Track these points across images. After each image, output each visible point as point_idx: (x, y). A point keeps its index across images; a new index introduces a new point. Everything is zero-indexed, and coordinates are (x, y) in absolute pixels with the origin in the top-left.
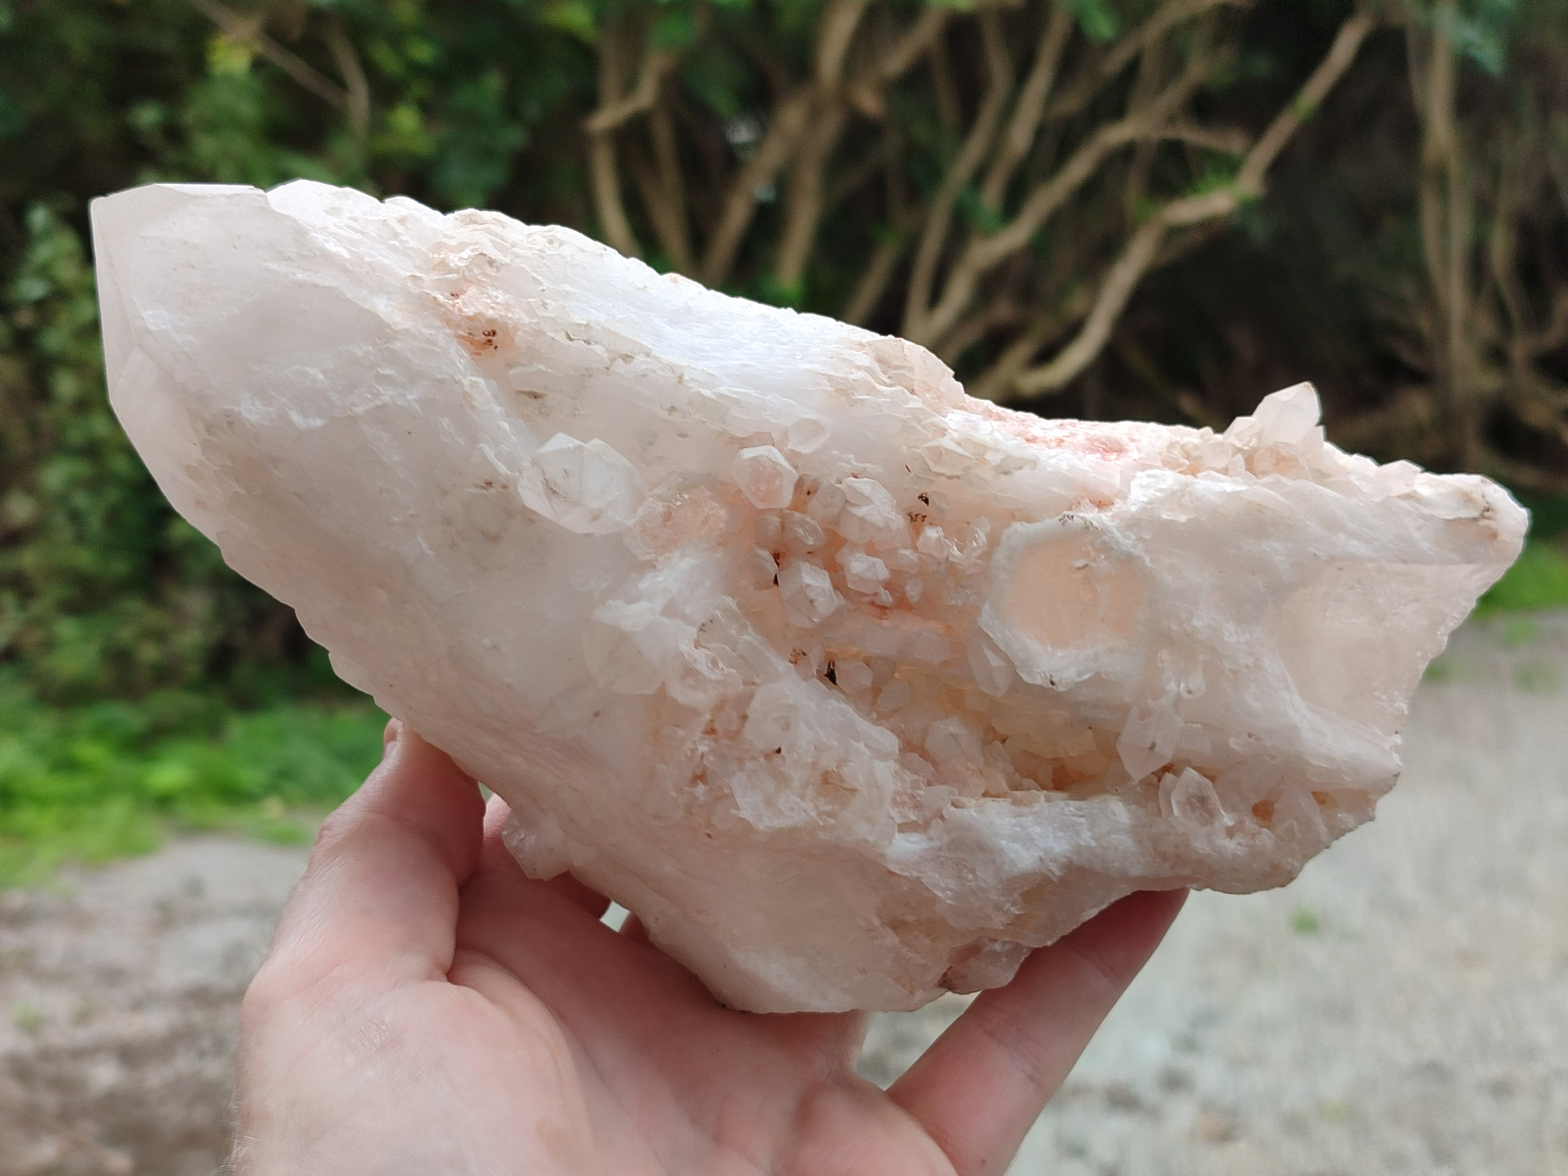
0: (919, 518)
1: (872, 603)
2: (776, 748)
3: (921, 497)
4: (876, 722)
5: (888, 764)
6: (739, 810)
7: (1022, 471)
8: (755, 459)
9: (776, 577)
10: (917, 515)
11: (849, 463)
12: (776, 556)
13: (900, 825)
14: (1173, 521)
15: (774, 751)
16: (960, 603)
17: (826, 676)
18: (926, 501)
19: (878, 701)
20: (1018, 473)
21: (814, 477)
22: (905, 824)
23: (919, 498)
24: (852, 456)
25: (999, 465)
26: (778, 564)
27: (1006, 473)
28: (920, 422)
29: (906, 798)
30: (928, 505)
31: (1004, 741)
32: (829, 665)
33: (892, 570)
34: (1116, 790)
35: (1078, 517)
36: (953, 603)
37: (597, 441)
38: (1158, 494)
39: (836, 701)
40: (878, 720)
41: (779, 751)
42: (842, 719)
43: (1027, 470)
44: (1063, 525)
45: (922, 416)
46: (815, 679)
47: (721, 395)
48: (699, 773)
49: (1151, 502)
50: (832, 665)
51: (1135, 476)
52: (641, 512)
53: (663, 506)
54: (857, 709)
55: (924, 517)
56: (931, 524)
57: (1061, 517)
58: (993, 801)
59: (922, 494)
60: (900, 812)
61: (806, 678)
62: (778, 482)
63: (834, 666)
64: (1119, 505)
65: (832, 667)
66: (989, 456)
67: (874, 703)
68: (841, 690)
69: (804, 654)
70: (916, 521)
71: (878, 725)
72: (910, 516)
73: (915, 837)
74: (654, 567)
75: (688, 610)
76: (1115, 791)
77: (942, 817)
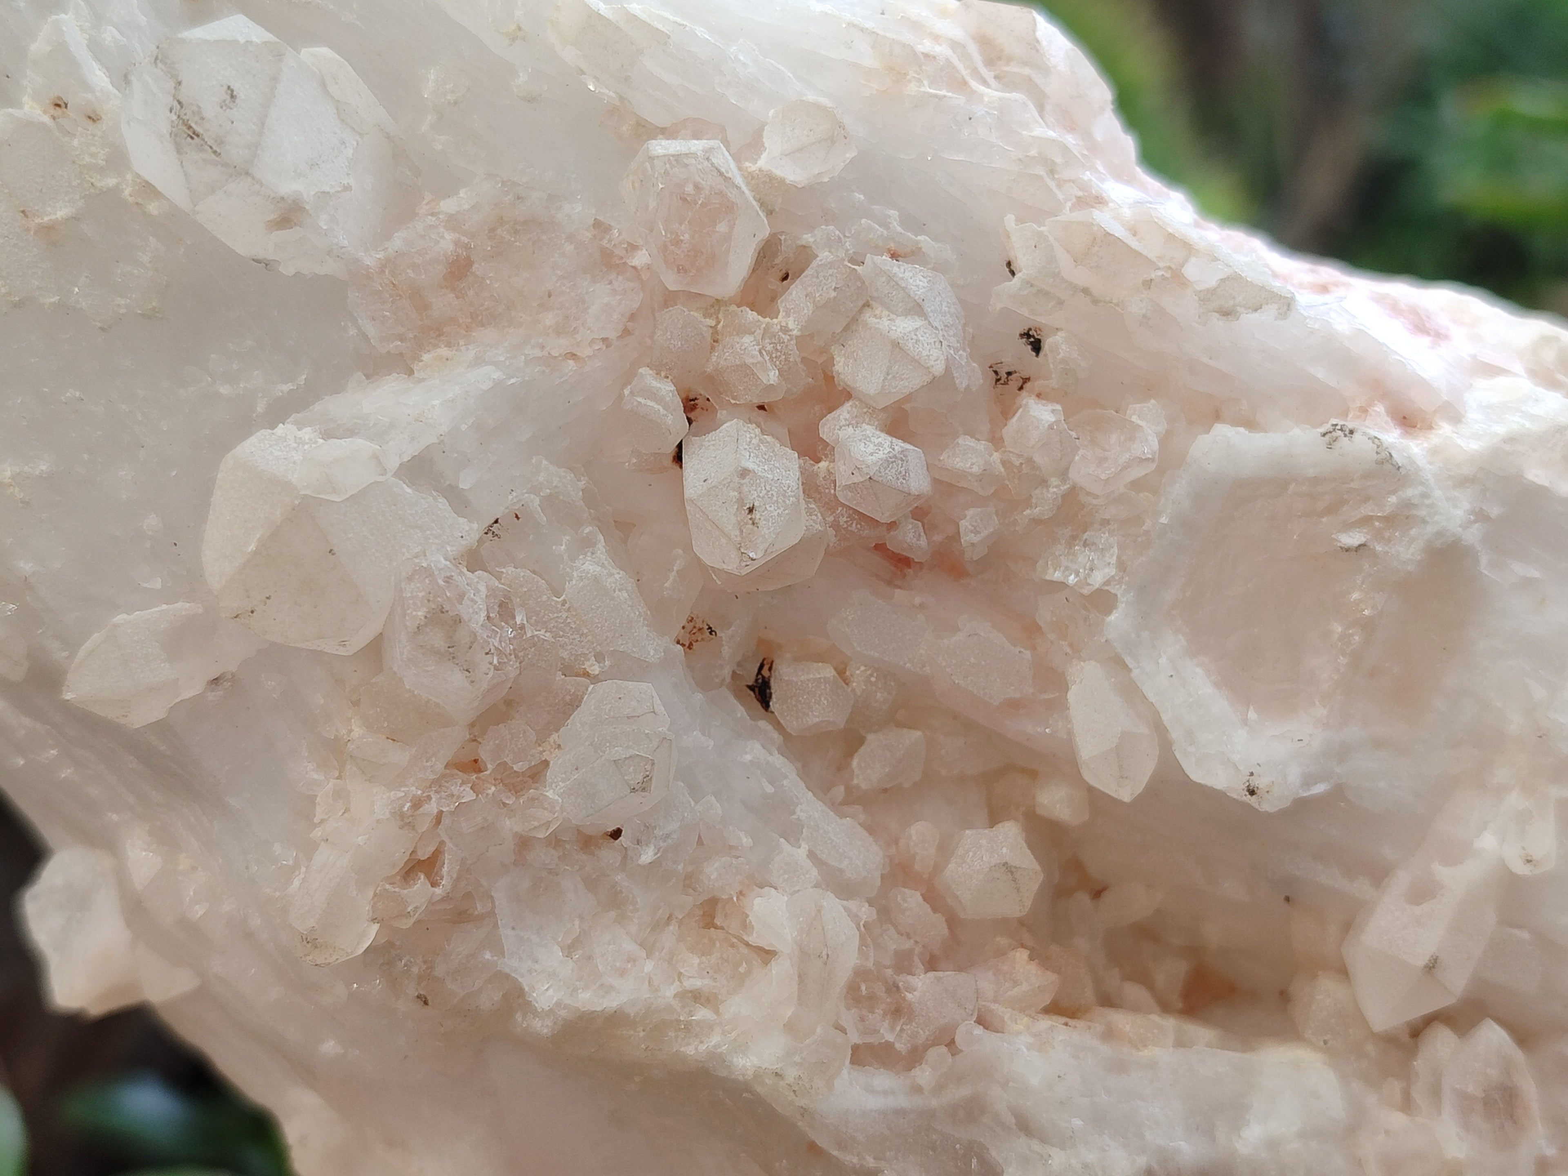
0: (1014, 382)
1: (880, 548)
2: (611, 828)
3: (1027, 335)
4: (839, 807)
5: (852, 905)
6: (502, 954)
7: (1256, 315)
8: (678, 159)
9: (680, 446)
10: (1009, 374)
11: (885, 225)
12: (690, 405)
13: (855, 1049)
14: (1545, 489)
15: (606, 833)
16: (1072, 579)
17: (751, 688)
18: (1037, 346)
19: (855, 763)
20: (1248, 319)
21: (804, 243)
22: (869, 1047)
23: (1022, 336)
24: (894, 213)
25: (1212, 291)
26: (690, 421)
27: (1227, 313)
28: (1052, 172)
29: (880, 990)
30: (1037, 355)
31: (1097, 894)
32: (761, 667)
33: (935, 479)
34: (1325, 1042)
35: (1364, 434)
36: (1057, 576)
37: (324, 51)
38: (1528, 425)
39: (764, 747)
40: (845, 803)
41: (616, 834)
42: (770, 789)
43: (1268, 315)
44: (1329, 446)
45: (1059, 160)
46: (725, 692)
47: (633, 18)
48: (424, 854)
49: (1511, 439)
50: (766, 667)
51: (1471, 385)
52: (398, 242)
53: (457, 243)
54: (805, 774)
55: (1026, 380)
56: (1039, 396)
57: (1327, 427)
58: (1066, 1024)
59: (1030, 329)
60: (862, 1019)
61: (704, 684)
62: (722, 228)
63: (770, 669)
64: (1445, 429)
65: (765, 672)
66: (1191, 271)
67: (842, 766)
68: (778, 725)
69: (711, 631)
70: (1005, 383)
71: (842, 816)
72: (996, 372)
73: (883, 1080)
74: (411, 372)
75: (466, 481)
76: (1322, 1043)
77: (951, 1044)
